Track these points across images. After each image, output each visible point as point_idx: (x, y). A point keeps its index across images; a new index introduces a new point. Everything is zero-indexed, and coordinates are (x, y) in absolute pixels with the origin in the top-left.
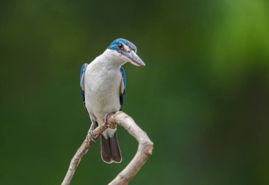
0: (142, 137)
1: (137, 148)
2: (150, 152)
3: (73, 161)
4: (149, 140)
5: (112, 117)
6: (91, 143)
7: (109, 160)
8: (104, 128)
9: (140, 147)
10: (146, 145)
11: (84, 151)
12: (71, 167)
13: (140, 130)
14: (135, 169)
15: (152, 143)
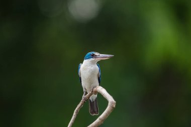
0: (110, 99)
1: (108, 104)
2: (114, 106)
3: (75, 111)
4: (114, 100)
5: (95, 89)
6: (84, 102)
7: (93, 114)
8: (91, 94)
9: (109, 104)
10: (112, 103)
11: (81, 106)
12: (74, 114)
13: (109, 95)
14: (107, 115)
15: (115, 102)
